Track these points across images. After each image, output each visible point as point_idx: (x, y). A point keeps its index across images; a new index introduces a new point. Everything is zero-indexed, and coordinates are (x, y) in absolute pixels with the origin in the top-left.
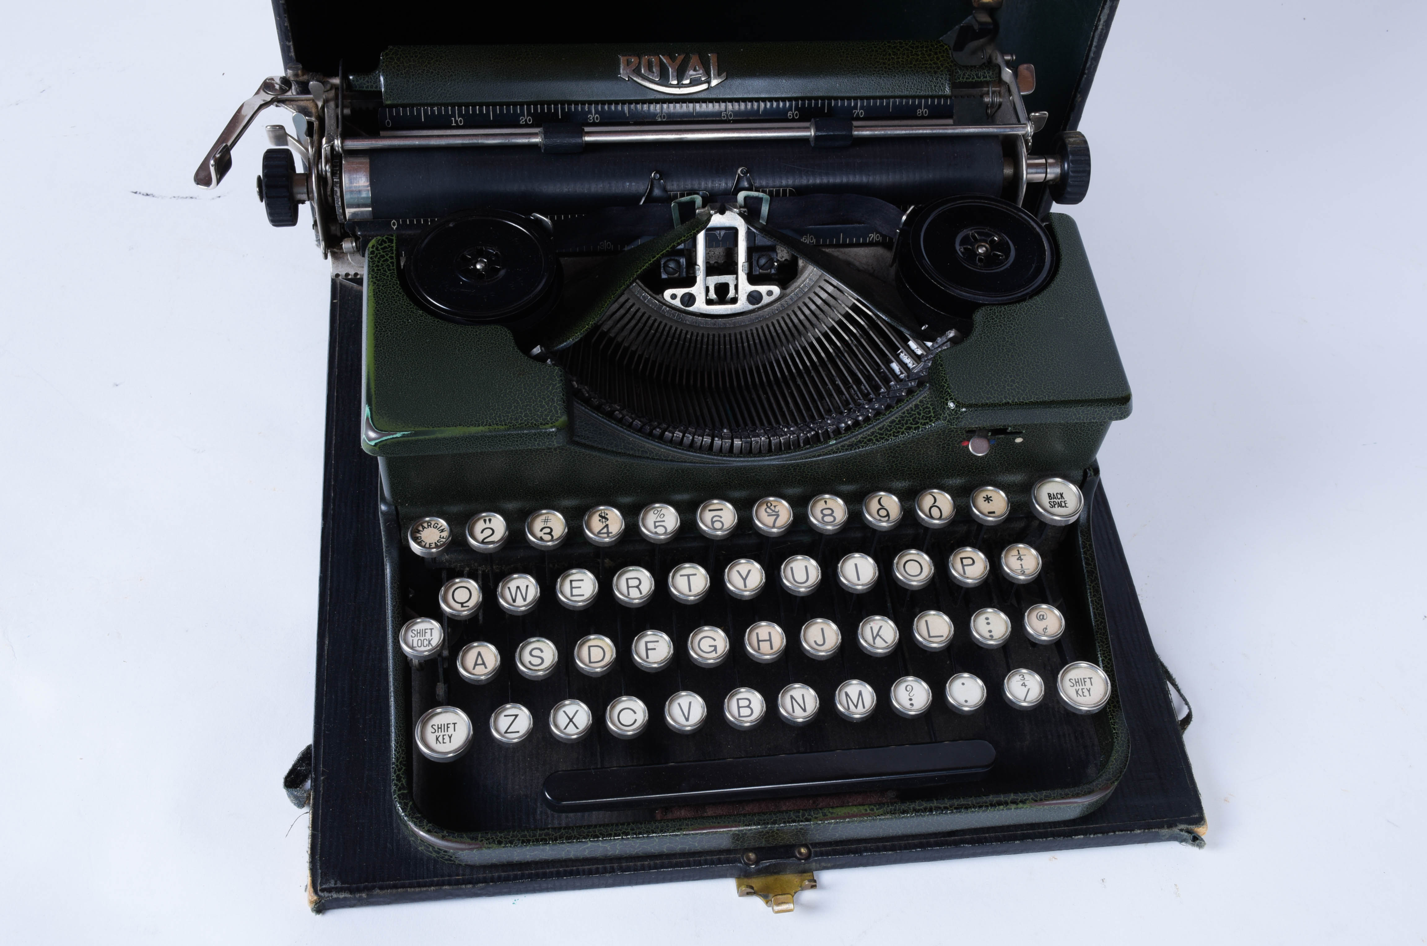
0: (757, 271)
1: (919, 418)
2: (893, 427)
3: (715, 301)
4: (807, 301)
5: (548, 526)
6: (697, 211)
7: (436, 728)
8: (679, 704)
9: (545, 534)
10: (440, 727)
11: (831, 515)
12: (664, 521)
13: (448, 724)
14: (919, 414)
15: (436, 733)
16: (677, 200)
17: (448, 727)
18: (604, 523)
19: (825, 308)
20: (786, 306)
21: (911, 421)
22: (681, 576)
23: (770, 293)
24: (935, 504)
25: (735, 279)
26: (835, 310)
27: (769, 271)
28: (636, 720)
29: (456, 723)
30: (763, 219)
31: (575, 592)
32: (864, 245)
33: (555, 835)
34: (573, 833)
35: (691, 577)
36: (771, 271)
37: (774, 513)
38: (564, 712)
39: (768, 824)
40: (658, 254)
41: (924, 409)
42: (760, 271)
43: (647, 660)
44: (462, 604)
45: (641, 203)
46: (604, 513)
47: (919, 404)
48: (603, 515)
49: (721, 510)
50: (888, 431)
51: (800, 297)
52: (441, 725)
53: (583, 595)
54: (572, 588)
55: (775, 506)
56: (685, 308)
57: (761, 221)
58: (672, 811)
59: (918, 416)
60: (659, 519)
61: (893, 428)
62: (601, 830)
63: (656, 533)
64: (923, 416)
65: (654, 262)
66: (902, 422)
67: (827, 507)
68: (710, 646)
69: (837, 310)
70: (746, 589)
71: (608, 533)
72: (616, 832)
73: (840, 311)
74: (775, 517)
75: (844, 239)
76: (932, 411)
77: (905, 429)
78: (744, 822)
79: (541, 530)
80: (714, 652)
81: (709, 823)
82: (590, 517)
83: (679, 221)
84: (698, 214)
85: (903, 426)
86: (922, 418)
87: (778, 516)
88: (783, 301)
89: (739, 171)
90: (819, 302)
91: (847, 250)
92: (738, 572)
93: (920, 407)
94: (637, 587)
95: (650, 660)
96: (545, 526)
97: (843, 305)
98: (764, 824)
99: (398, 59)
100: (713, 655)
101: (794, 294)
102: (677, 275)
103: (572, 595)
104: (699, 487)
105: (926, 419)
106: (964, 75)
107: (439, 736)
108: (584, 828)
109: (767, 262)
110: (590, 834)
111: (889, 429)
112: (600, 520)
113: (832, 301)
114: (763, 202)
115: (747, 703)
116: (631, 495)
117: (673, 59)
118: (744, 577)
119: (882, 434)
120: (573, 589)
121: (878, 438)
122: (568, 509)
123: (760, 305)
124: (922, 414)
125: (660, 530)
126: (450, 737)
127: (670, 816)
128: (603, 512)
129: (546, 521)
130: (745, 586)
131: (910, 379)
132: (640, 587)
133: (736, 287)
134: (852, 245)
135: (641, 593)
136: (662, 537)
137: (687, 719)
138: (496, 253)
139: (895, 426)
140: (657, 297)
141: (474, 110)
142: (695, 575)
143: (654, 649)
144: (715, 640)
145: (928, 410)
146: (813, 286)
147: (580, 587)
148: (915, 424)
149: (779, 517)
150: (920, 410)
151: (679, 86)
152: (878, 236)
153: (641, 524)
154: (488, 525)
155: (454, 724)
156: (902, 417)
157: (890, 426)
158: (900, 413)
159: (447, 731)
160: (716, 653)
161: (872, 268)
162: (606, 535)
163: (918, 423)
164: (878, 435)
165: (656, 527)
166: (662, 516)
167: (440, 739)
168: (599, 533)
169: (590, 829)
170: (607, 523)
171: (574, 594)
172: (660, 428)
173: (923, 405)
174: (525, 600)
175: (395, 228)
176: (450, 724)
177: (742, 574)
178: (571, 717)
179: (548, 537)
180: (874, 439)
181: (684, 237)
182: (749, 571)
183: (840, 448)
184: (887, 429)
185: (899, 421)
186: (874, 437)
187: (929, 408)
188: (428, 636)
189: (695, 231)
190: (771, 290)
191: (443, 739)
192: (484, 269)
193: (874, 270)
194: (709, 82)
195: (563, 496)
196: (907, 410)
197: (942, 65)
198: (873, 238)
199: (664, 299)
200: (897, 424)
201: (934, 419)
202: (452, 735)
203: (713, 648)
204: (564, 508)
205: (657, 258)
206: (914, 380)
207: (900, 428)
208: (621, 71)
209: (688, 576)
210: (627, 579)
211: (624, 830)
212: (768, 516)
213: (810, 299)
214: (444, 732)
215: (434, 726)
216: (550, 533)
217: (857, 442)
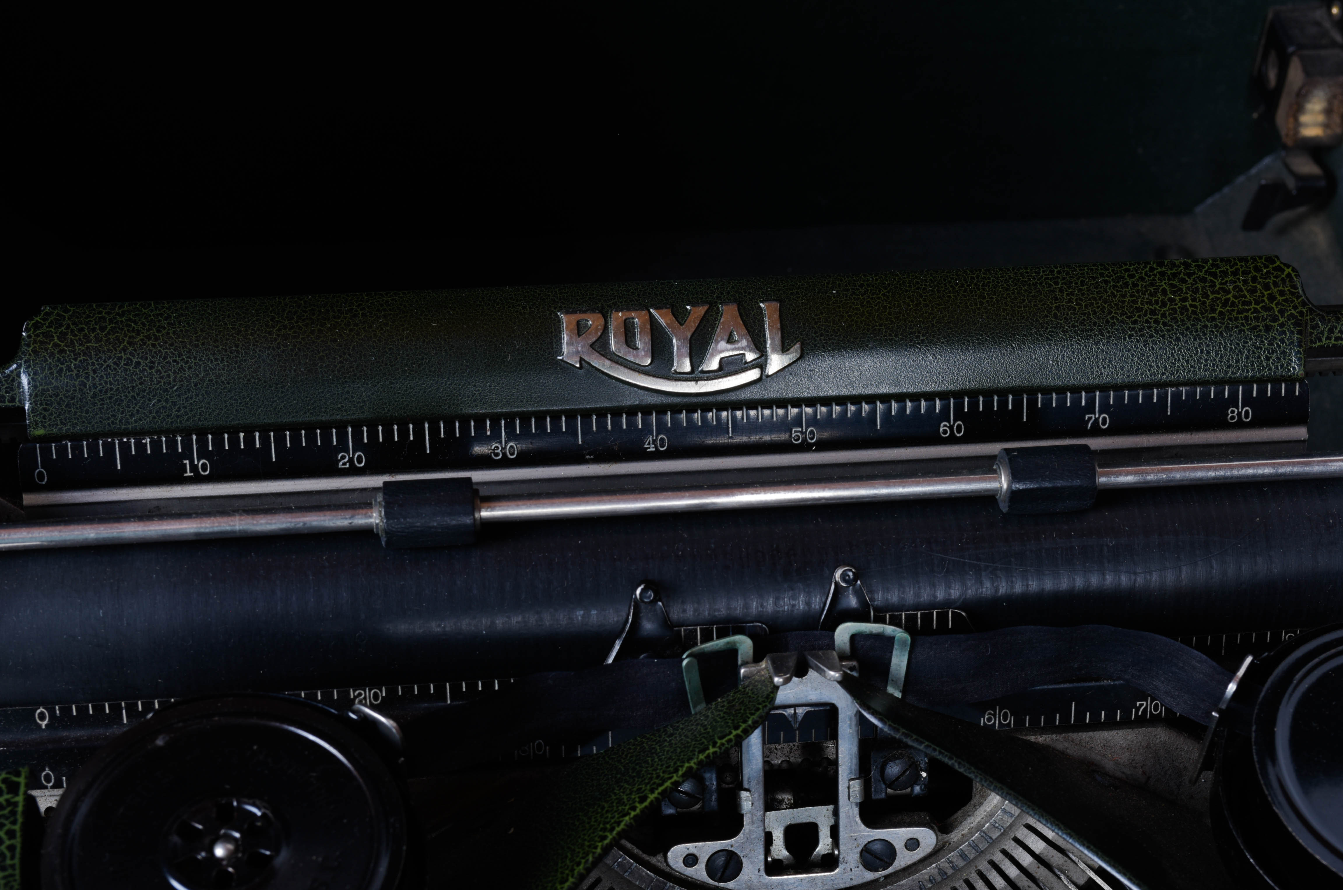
0: (882, 792)
3: (785, 862)
4: (998, 857)
6: (742, 671)
16: (695, 649)
19: (1041, 873)
20: (950, 872)
23: (913, 844)
25: (830, 813)
26: (1062, 877)
27: (909, 790)
30: (895, 684)
32: (1126, 723)
36: (912, 790)
40: (652, 791)
42: (889, 790)
45: (610, 661)
51: (982, 852)
56: (716, 884)
57: (890, 690)
65: (642, 811)
69: (1067, 877)
73: (1074, 879)
75: (1080, 716)
83: (702, 696)
84: (745, 677)
88: (943, 862)
89: (838, 574)
90: (1026, 860)
91: (1084, 736)
97: (1082, 866)
99: (62, 336)
101: (970, 845)
102: (698, 806)
106: (1331, 331)
109: (904, 772)
113: (1055, 858)
114: (896, 646)
117: (680, 317)
123: (890, 870)
133: (835, 832)
134: (1096, 725)
138: (264, 815)
140: (653, 860)
141: (234, 441)
146: (1011, 826)
151: (695, 375)
152: (1156, 705)
161: (1144, 773)
175: (44, 724)
181: (714, 746)
189: (739, 732)
190: (915, 836)
192: (231, 856)
193: (1149, 778)
194: (761, 364)
197: (1282, 312)
198: (1145, 710)
199: (668, 865)
205: (652, 802)
208: (565, 349)
213: (1005, 853)
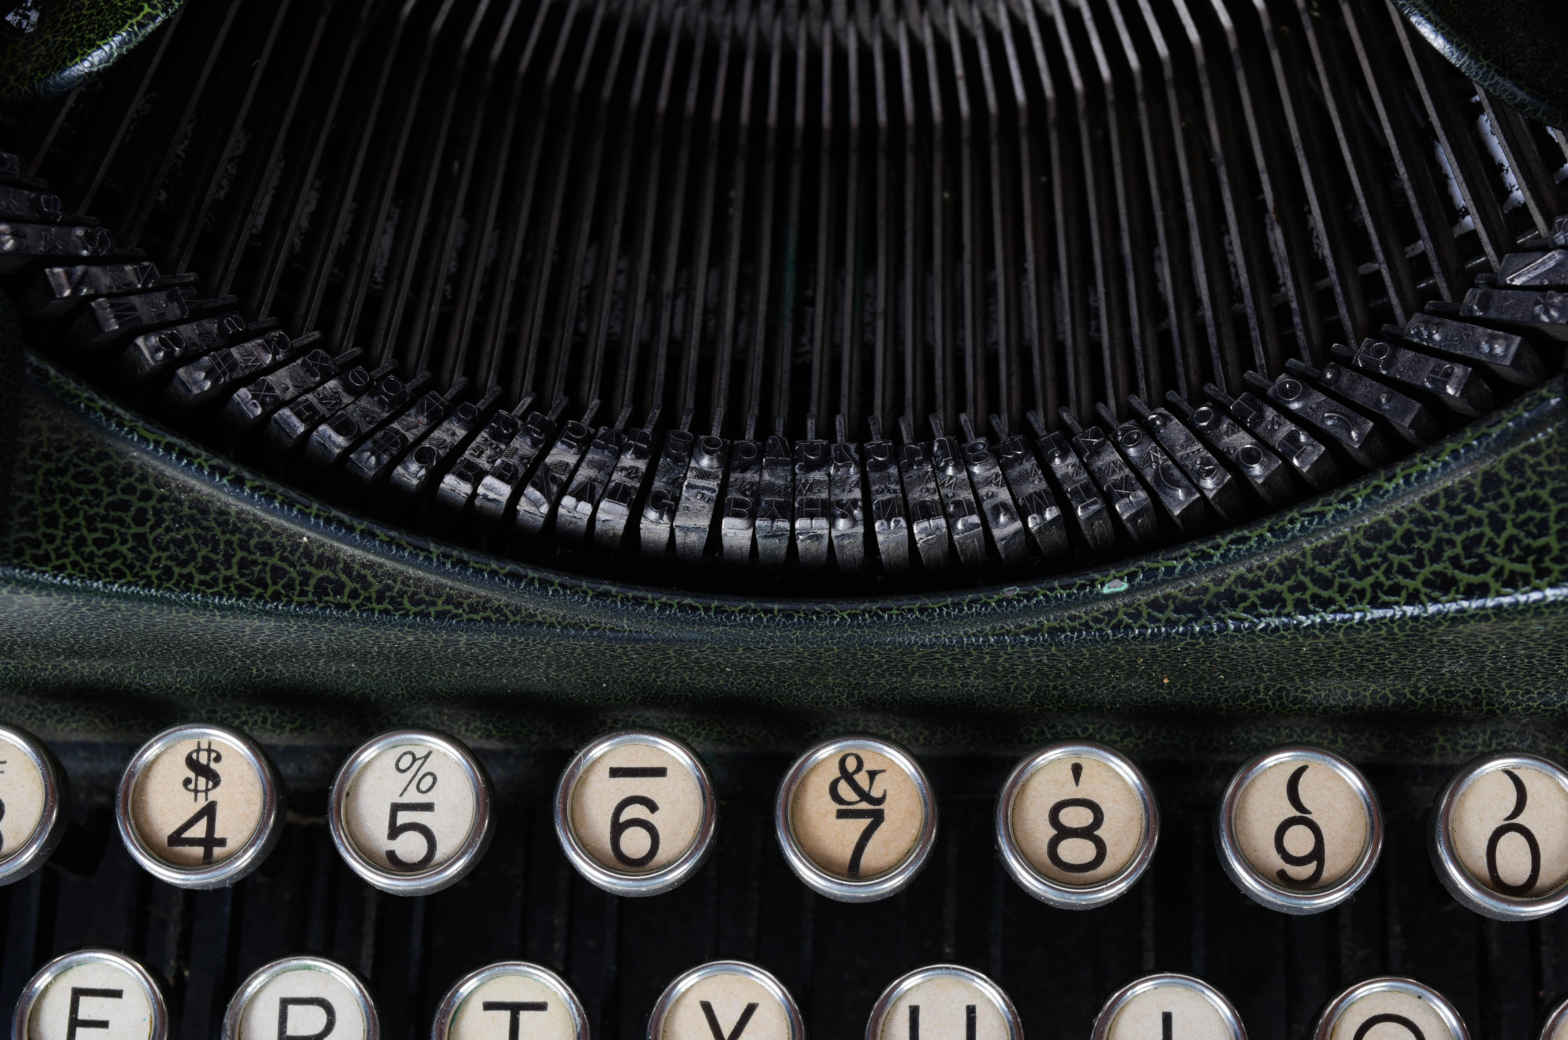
1: (1492, 545)
2: (1376, 559)
11: (1087, 833)
12: (428, 807)
14: (1498, 526)
18: (201, 796)
21: (1459, 550)
22: (488, 1006)
24: (1518, 820)
35: (524, 1015)
37: (864, 806)
41: (1521, 507)
46: (210, 751)
47: (1506, 476)
48: (203, 758)
49: (654, 773)
50: (1354, 573)
54: (75, 1023)
55: (872, 775)
59: (1489, 533)
60: (413, 797)
61: (1376, 566)
63: (393, 858)
64: (1512, 540)
66: (1419, 543)
67: (1079, 796)
71: (210, 841)
74: (867, 821)
76: (1554, 527)
77: (1426, 583)
82: (148, 765)
85: (1419, 563)
86: (1507, 551)
87: (878, 818)
92: (707, 1006)
93: (1504, 490)
105: (1521, 560)
111: (1360, 563)
112: (187, 782)
118: (727, 1032)
119: (1325, 582)
120: (80, 1031)
121: (1307, 596)
124: (1510, 530)
125: (411, 847)
128: (205, 744)
131: (1493, 314)
139: (1384, 557)
142: (541, 1007)
145: (1537, 515)
148: (1474, 570)
149: (883, 827)
150: (1505, 508)
156: (1421, 520)
157: (1366, 553)
158: (1413, 500)
162: (198, 851)
163: (1482, 566)
164: (1307, 581)
165: (395, 831)
166: (427, 783)
168: (176, 838)
170: (213, 796)
172: (423, 457)
173: (1521, 488)
177: (721, 1021)
180: (1290, 598)
182: (750, 1009)
183: (1145, 611)
184: (1349, 562)
185: (1408, 537)
186: (1291, 590)
187: (1544, 507)
196: (1449, 493)
200: (1395, 549)
201: (1557, 568)
206: (1509, 328)
207: (1404, 570)
209: (515, 1009)
210: (285, 1003)
212: (841, 814)
217: (1217, 595)
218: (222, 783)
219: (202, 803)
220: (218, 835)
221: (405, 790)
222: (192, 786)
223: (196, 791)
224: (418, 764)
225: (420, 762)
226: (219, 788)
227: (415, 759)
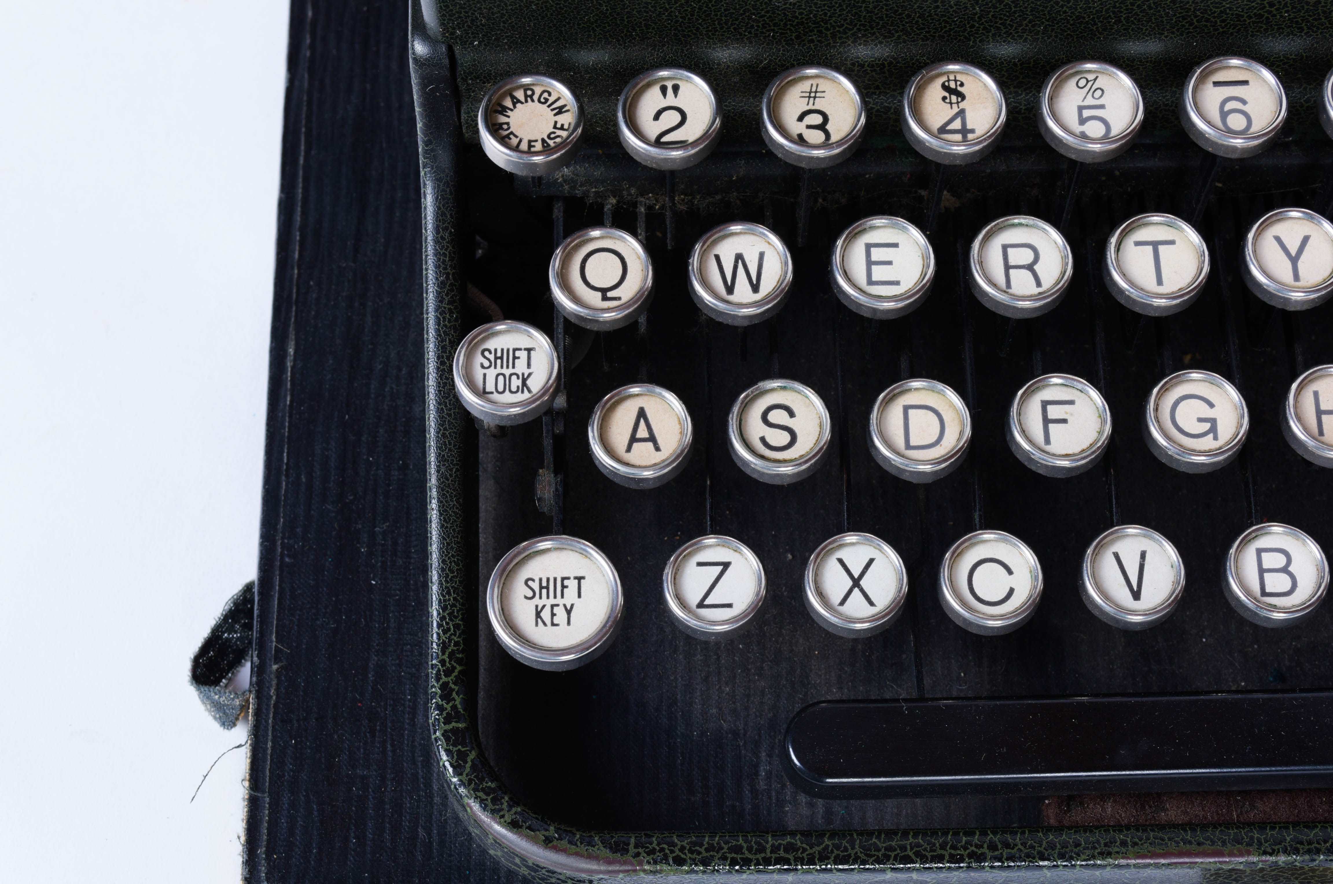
5: (817, 107)
7: (536, 586)
8: (1117, 556)
9: (809, 127)
10: (544, 584)
12: (1102, 107)
13: (563, 579)
15: (536, 600)
17: (564, 587)
18: (955, 106)
22: (1138, 244)
28: (1011, 591)
29: (583, 578)
31: (879, 273)
33: (809, 851)
34: (853, 848)
35: (1162, 249)
38: (841, 561)
39: (1318, 852)
43: (1047, 448)
44: (604, 291)
46: (956, 81)
48: (952, 85)
49: (1245, 83)
52: (548, 580)
53: (897, 283)
54: (870, 263)
58: (1082, 803)
60: (1090, 101)
62: (919, 845)
63: (1084, 136)
68: (1200, 420)
70: (1297, 284)
71: (964, 131)
72: (953, 852)
78: (1260, 844)
79: (801, 119)
80: (1211, 436)
81: (1177, 843)
82: (921, 89)
92: (1278, 239)
94: (1030, 267)
95: (1057, 446)
96: (811, 107)
98: (1309, 852)
100: (1208, 443)
103: (870, 282)
104: (1192, 24)
107: (544, 606)
108: (878, 837)
110: (893, 854)
112: (944, 99)
115: (1281, 561)
116: (1021, 37)
118: (1293, 253)
120: (874, 268)
122: (863, 66)
125: (1095, 129)
126: (569, 612)
127: (1077, 815)
128: (952, 77)
129: (812, 95)
130: (1296, 277)
132: (1036, 267)
135: (1039, 284)
136: (1097, 147)
137: (1136, 595)
142: (1172, 242)
143: (1064, 421)
144: (1211, 405)
147: (889, 263)
153: (1045, 110)
154: (671, 100)
155: (580, 579)
159: (562, 596)
160: (1216, 438)
162: (958, 137)
165: (1082, 121)
166: (1098, 93)
167: (546, 615)
168: (943, 130)
169: (892, 840)
171: (874, 278)
174: (755, 288)
176: (568, 578)
177: (1288, 246)
178: (856, 575)
179: (816, 137)
182: (1306, 239)
188: (521, 367)
191: (553, 615)
195: (853, 34)
202: (572, 606)
203: (1207, 426)
204: (853, 64)
209: (1155, 245)
210: (1005, 248)
211: (973, 848)
214: (555, 597)
215: (530, 583)
216: (822, 127)
218: (967, 98)
219: (955, 109)
220: (969, 127)
221: (1085, 98)
222: (948, 101)
223: (951, 103)
224: (1090, 84)
225: (1092, 82)
226: (965, 101)
227: (1088, 81)
